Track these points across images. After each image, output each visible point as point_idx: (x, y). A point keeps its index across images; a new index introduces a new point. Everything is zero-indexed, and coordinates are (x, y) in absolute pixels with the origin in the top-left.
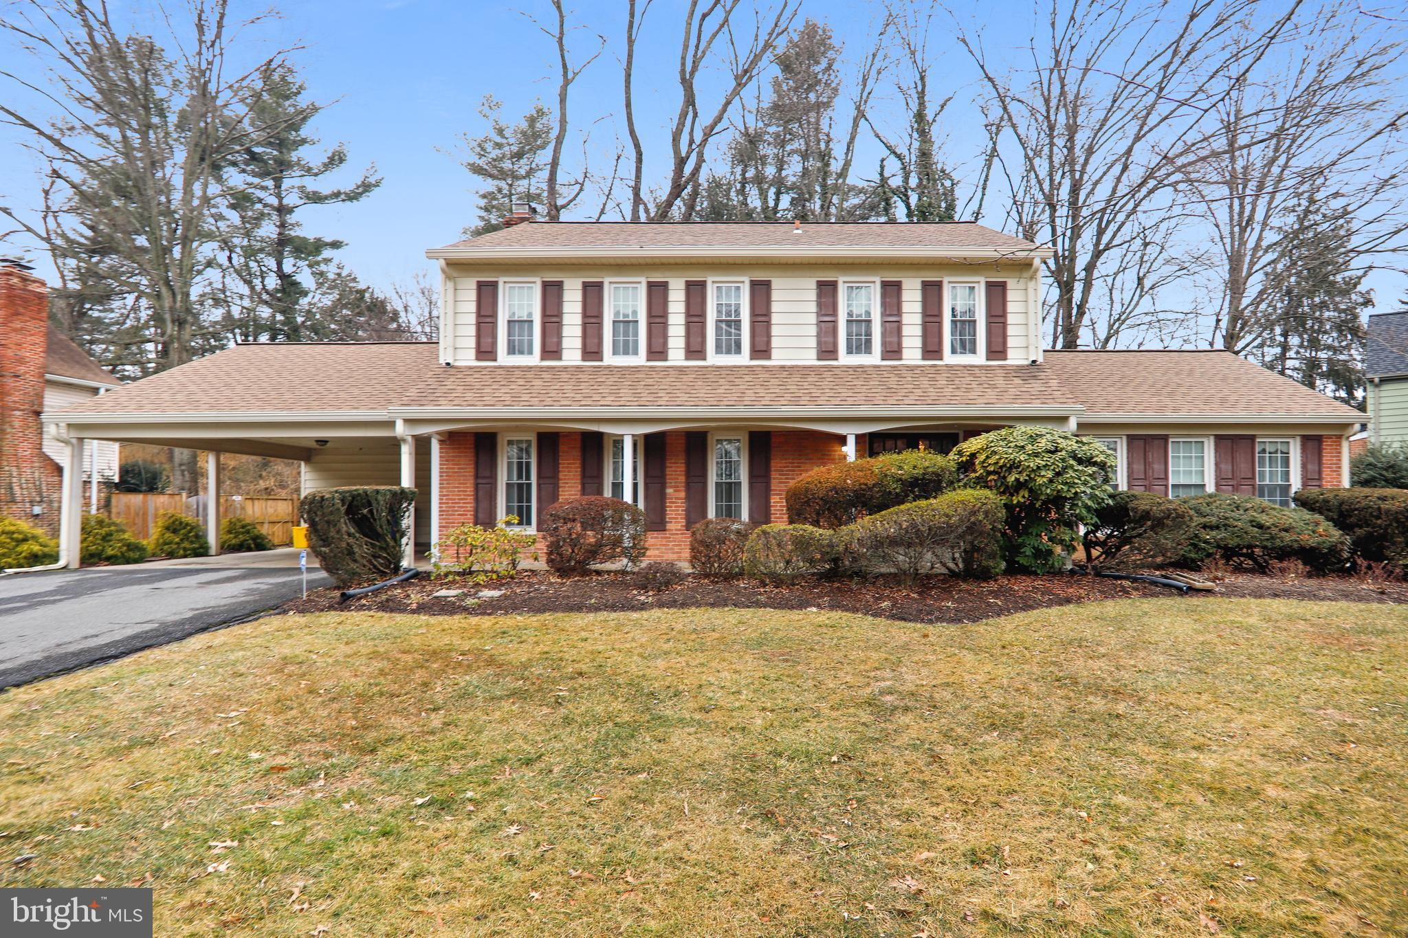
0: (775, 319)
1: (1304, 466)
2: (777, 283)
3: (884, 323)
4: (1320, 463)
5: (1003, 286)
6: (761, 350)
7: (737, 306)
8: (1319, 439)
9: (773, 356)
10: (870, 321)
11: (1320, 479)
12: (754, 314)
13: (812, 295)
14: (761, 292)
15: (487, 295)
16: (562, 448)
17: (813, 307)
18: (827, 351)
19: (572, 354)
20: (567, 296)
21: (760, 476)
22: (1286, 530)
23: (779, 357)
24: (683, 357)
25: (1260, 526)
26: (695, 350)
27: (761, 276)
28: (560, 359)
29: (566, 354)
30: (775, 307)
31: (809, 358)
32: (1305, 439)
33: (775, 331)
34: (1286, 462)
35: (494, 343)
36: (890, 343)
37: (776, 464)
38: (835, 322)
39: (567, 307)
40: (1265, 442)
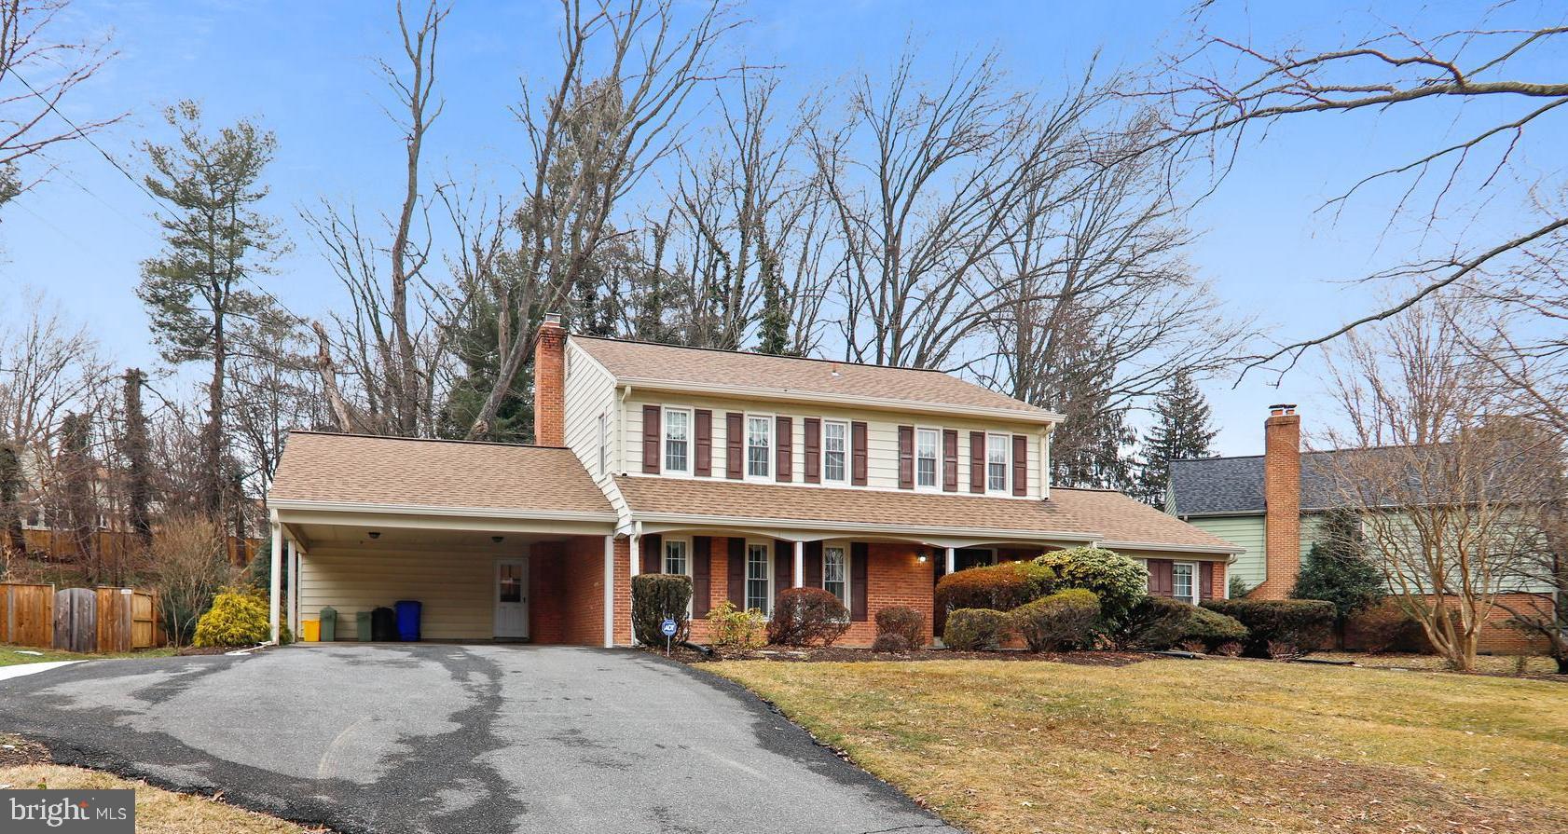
0: (870, 454)
1: (1201, 584)
2: (871, 426)
3: (945, 463)
4: (1211, 582)
5: (1024, 440)
6: (860, 478)
7: (841, 442)
8: (1211, 564)
9: (869, 484)
10: (934, 460)
11: (1211, 594)
12: (854, 449)
13: (895, 437)
14: (860, 431)
15: (651, 416)
16: (714, 550)
17: (895, 447)
18: (906, 482)
19: (719, 473)
20: (715, 423)
21: (860, 578)
22: (1218, 625)
23: (873, 484)
24: (803, 480)
25: (1203, 622)
26: (812, 476)
27: (860, 419)
28: (710, 475)
29: (714, 471)
30: (870, 444)
31: (893, 486)
32: (1203, 564)
33: (870, 463)
34: (1189, 582)
35: (658, 459)
36: (950, 479)
37: (871, 569)
38: (912, 459)
39: (715, 433)
40: (1179, 565)
